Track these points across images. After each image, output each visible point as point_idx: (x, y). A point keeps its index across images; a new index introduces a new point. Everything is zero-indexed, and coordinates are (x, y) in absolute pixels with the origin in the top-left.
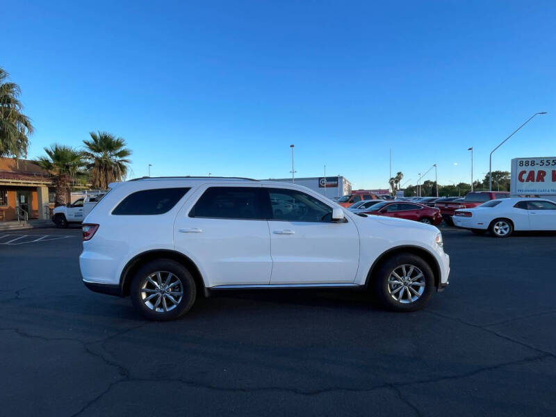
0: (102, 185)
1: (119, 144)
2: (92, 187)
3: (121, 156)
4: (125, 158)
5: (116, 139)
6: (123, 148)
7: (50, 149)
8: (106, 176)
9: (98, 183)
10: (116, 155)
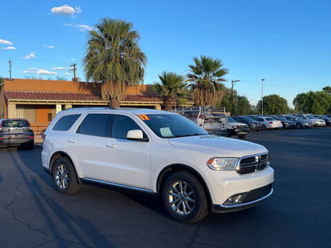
0: (202, 102)
1: (216, 65)
2: (194, 105)
3: (218, 76)
4: (223, 77)
5: (214, 61)
6: (220, 68)
7: (161, 75)
8: (205, 95)
9: (198, 102)
10: (214, 75)
